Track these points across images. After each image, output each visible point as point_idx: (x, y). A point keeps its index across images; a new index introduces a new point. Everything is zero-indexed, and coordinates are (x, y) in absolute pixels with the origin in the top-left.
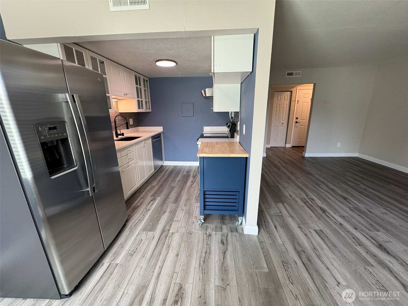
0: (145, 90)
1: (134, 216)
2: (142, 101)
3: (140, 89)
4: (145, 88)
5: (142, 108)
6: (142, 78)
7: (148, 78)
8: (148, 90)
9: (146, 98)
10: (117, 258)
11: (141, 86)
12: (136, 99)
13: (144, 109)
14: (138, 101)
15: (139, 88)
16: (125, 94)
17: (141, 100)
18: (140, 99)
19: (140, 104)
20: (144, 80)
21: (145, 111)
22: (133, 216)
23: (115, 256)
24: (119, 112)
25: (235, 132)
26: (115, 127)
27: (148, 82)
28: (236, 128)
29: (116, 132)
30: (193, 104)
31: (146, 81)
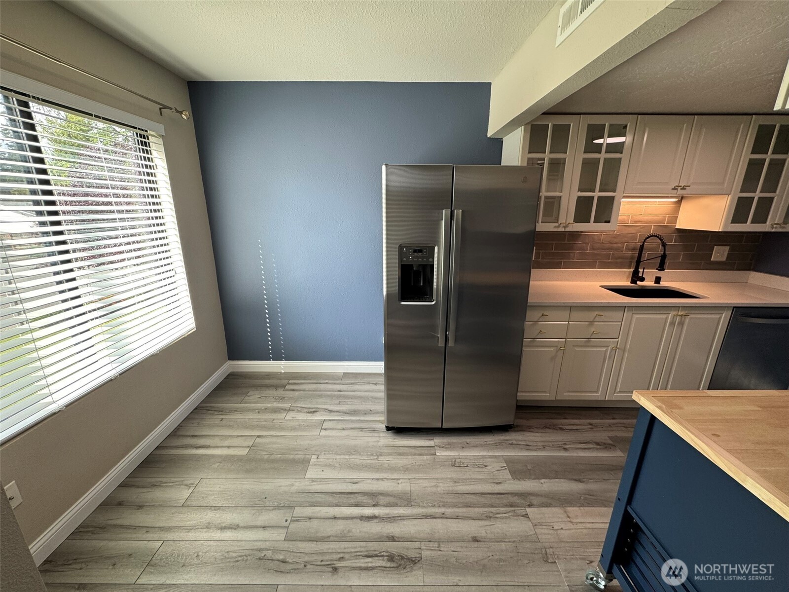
1: (533, 434)
2: (767, 200)
3: (777, 162)
5: (759, 220)
10: (445, 449)
11: (784, 153)
12: (734, 195)
13: (768, 224)
14: (745, 200)
15: (773, 160)
16: (679, 187)
17: (761, 198)
18: (757, 195)
22: (533, 432)
23: (447, 446)
24: (677, 227)
26: (636, 261)
29: (635, 272)
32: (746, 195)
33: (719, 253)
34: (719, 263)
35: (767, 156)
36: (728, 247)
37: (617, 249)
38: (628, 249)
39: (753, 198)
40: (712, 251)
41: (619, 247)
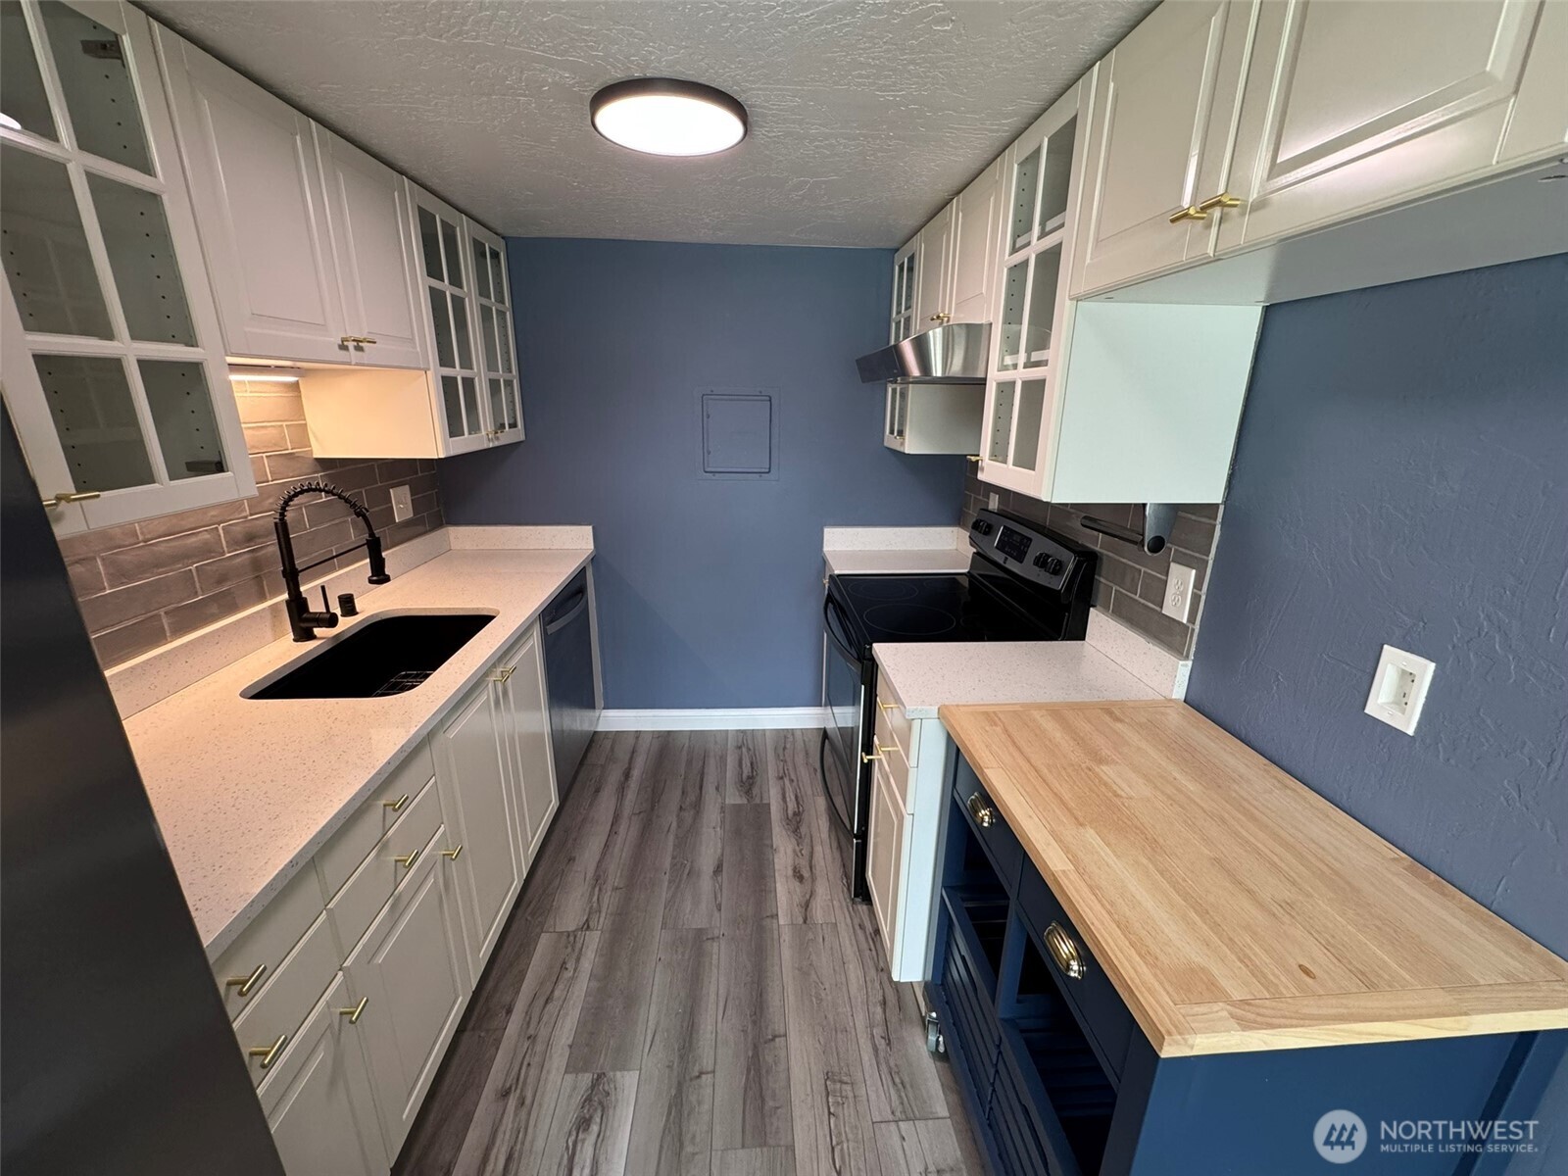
0: (486, 312)
2: (469, 383)
3: (458, 303)
4: (484, 301)
5: (474, 428)
6: (464, 232)
7: (503, 238)
8: (504, 313)
9: (491, 365)
11: (460, 286)
12: (435, 372)
13: (484, 433)
14: (448, 384)
15: (452, 295)
16: (351, 345)
18: (458, 372)
20: (478, 248)
21: (491, 445)
24: (315, 456)
25: (1094, 606)
26: (285, 573)
27: (499, 262)
28: (1102, 580)
29: (297, 605)
30: (770, 401)
31: (491, 257)
32: (448, 372)
33: (401, 503)
34: (407, 524)
35: (445, 286)
36: (407, 487)
37: (206, 551)
38: (234, 543)
39: (456, 378)
40: (391, 502)
41: (206, 543)
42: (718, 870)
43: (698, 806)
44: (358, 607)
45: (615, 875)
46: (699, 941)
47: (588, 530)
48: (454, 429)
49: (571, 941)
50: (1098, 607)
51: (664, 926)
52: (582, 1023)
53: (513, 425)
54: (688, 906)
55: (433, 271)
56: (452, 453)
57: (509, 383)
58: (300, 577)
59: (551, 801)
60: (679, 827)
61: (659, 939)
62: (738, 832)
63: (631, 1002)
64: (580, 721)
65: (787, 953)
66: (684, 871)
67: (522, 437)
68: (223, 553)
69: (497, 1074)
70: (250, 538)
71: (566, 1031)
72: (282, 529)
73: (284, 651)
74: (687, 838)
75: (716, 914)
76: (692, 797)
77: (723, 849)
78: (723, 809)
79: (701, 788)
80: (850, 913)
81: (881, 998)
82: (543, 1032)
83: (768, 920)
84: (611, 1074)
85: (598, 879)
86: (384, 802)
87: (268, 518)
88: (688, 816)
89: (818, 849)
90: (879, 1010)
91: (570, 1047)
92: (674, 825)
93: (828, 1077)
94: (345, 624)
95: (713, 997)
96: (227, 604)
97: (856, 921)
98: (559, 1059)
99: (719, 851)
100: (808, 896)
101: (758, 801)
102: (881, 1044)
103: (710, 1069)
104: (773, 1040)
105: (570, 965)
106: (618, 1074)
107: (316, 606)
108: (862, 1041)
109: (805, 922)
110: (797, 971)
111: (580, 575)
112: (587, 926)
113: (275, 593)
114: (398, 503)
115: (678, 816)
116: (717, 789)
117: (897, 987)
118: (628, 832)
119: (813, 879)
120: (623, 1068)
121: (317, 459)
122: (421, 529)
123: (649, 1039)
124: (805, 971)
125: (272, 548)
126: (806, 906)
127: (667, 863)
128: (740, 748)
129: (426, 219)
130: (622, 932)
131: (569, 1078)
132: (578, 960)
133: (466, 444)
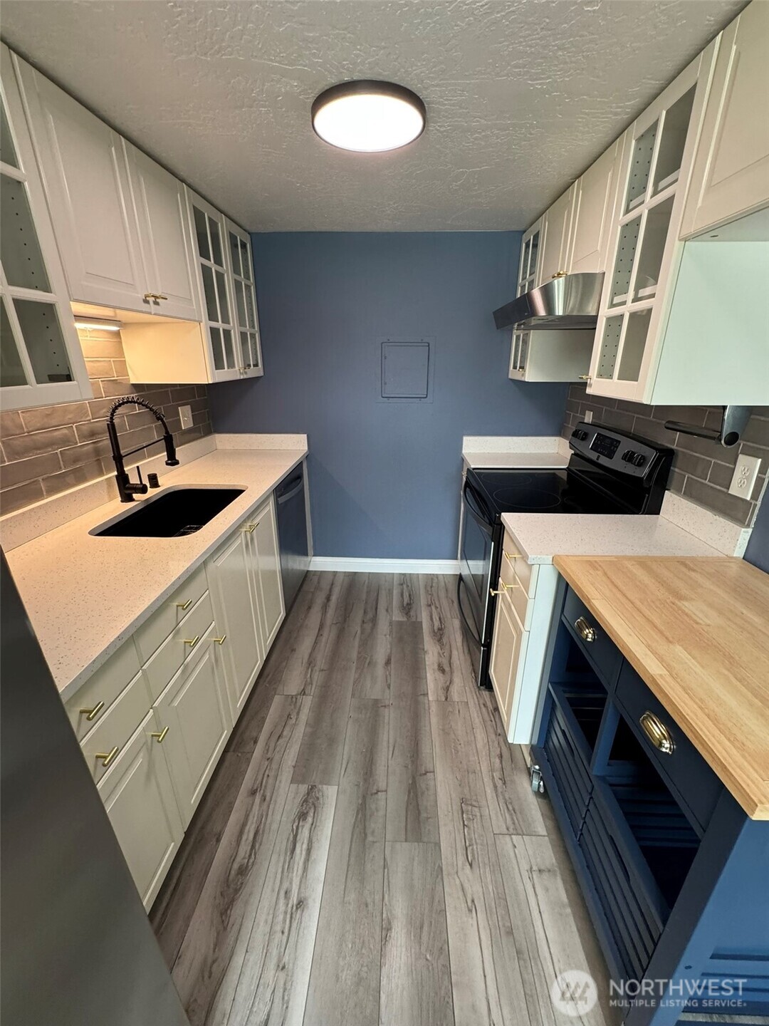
0: (238, 285)
2: (227, 333)
3: (220, 276)
4: (237, 277)
5: (231, 365)
6: (224, 228)
7: (249, 233)
8: (250, 287)
9: (242, 323)
11: (221, 265)
12: (206, 324)
13: (237, 368)
14: (214, 333)
15: (216, 271)
16: (151, 300)
17: (224, 330)
18: (220, 325)
19: (220, 347)
20: (233, 238)
21: (242, 377)
24: (131, 383)
25: (668, 490)
26: (114, 458)
27: (246, 251)
28: (677, 470)
29: (122, 479)
30: (429, 346)
31: (241, 248)
32: (214, 324)
33: (185, 417)
34: (189, 431)
35: (211, 263)
36: (189, 406)
37: (65, 441)
38: (83, 437)
39: (219, 329)
40: (179, 416)
41: (65, 435)
42: (388, 662)
43: (374, 620)
44: (160, 483)
45: (321, 662)
46: (376, 706)
47: (304, 437)
48: (218, 365)
49: (293, 700)
50: (672, 490)
51: (353, 695)
52: (301, 754)
53: (256, 365)
54: (368, 683)
55: (203, 253)
56: (218, 380)
57: (253, 336)
58: (124, 460)
59: (281, 613)
60: (362, 633)
61: (349, 703)
62: (400, 639)
63: (332, 741)
64: (298, 564)
65: (434, 720)
66: (365, 662)
67: (261, 374)
68: (77, 443)
69: (248, 781)
70: (93, 434)
71: (291, 757)
72: (112, 428)
73: (116, 508)
74: (367, 641)
75: (387, 691)
76: (370, 615)
77: (391, 648)
78: (391, 624)
79: (376, 609)
80: (477, 695)
81: (498, 753)
82: (277, 757)
83: (422, 697)
84: (320, 786)
85: (311, 663)
86: (177, 604)
87: (102, 422)
88: (368, 626)
89: (455, 653)
90: (498, 761)
91: (294, 767)
92: (359, 632)
93: (463, 801)
94: (152, 493)
95: (385, 744)
96: (80, 477)
97: (481, 702)
98: (286, 775)
99: (389, 651)
100: (448, 683)
101: (414, 619)
102: (499, 783)
103: (384, 788)
104: (425, 774)
105: (294, 716)
106: (324, 786)
107: (134, 480)
108: (485, 780)
109: (446, 699)
110: (441, 731)
111: (299, 466)
112: (303, 693)
113: (109, 471)
114: (184, 416)
115: (362, 626)
116: (387, 610)
117: (510, 747)
118: (329, 635)
119: (452, 672)
120: (328, 783)
121: (133, 384)
122: (198, 435)
123: (344, 766)
124: (446, 731)
125: (106, 442)
126: (447, 689)
127: (354, 655)
128: (402, 584)
129: (198, 216)
130: (325, 698)
131: (294, 786)
132: (298, 714)
133: (225, 375)
